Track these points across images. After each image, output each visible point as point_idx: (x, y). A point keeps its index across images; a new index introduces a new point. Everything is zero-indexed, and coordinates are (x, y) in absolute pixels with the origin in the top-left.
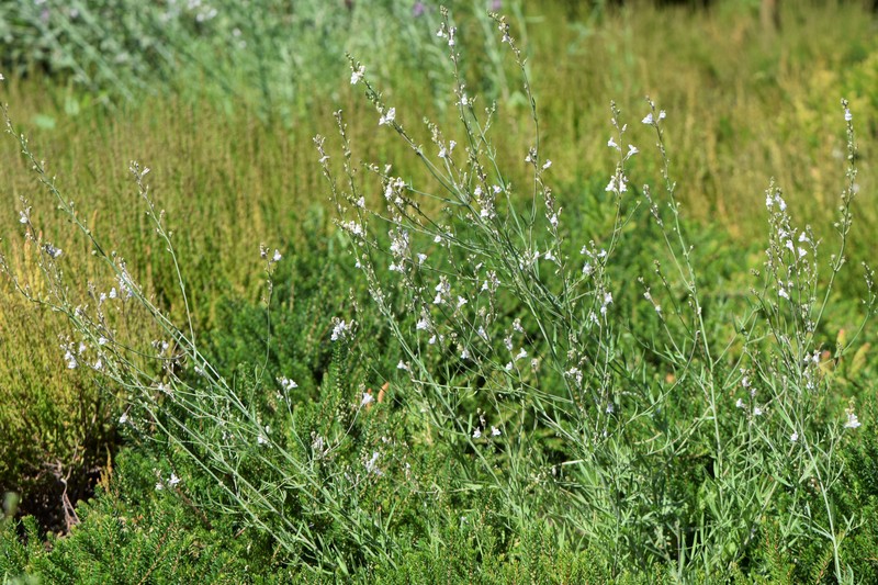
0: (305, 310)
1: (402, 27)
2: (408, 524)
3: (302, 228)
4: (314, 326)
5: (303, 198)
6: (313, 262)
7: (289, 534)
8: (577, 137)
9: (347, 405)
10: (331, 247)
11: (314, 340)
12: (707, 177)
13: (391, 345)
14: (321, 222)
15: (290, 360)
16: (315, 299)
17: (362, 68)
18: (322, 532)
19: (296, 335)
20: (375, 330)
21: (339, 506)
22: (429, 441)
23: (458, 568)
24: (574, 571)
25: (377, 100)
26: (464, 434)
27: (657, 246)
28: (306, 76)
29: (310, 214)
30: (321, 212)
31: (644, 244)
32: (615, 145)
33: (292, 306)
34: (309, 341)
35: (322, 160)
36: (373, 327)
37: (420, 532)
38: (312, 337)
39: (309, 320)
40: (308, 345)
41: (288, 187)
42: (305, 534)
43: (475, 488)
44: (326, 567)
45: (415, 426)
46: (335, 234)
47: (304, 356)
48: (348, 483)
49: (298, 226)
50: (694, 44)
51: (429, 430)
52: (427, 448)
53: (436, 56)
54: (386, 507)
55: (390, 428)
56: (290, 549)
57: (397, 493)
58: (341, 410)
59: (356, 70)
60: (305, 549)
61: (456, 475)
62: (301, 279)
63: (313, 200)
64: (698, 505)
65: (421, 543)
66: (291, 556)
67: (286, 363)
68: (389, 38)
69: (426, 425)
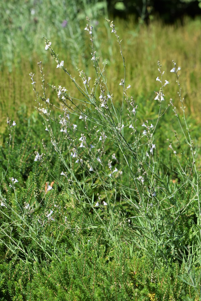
0: (19, 148)
1: (58, 31)
2: (64, 242)
3: (17, 114)
4: (23, 156)
5: (17, 101)
6: (21, 129)
7: (13, 246)
8: (132, 79)
9: (38, 190)
10: (29, 122)
11: (23, 162)
12: (186, 97)
13: (56, 165)
14: (25, 111)
15: (12, 170)
16: (24, 144)
17: (50, 43)
18: (27, 245)
19: (15, 159)
20: (49, 158)
21: (36, 234)
22: (73, 206)
23: (88, 263)
24: (140, 266)
25: (56, 57)
26: (90, 204)
27: (167, 125)
28: (18, 50)
29: (20, 108)
30: (25, 107)
31: (162, 124)
32: (159, 80)
33: (13, 147)
34: (21, 162)
35: (33, 83)
36: (48, 157)
37: (70, 246)
38: (22, 160)
39: (21, 153)
40: (20, 164)
41: (11, 96)
42: (20, 246)
43: (93, 227)
44: (29, 260)
45: (67, 200)
46: (31, 116)
47: (19, 168)
48: (39, 224)
49: (15, 113)
50: (178, 41)
51: (73, 201)
52: (72, 209)
53: (73, 43)
54: (55, 234)
55: (57, 201)
56: (14, 252)
57: (59, 229)
58: (36, 192)
59: (47, 44)
60: (20, 252)
61: (85, 221)
62: (16, 136)
63: (21, 102)
64: (189, 237)
65: (70, 251)
66: (14, 255)
67: (11, 171)
68: (52, 36)
69: (72, 199)
